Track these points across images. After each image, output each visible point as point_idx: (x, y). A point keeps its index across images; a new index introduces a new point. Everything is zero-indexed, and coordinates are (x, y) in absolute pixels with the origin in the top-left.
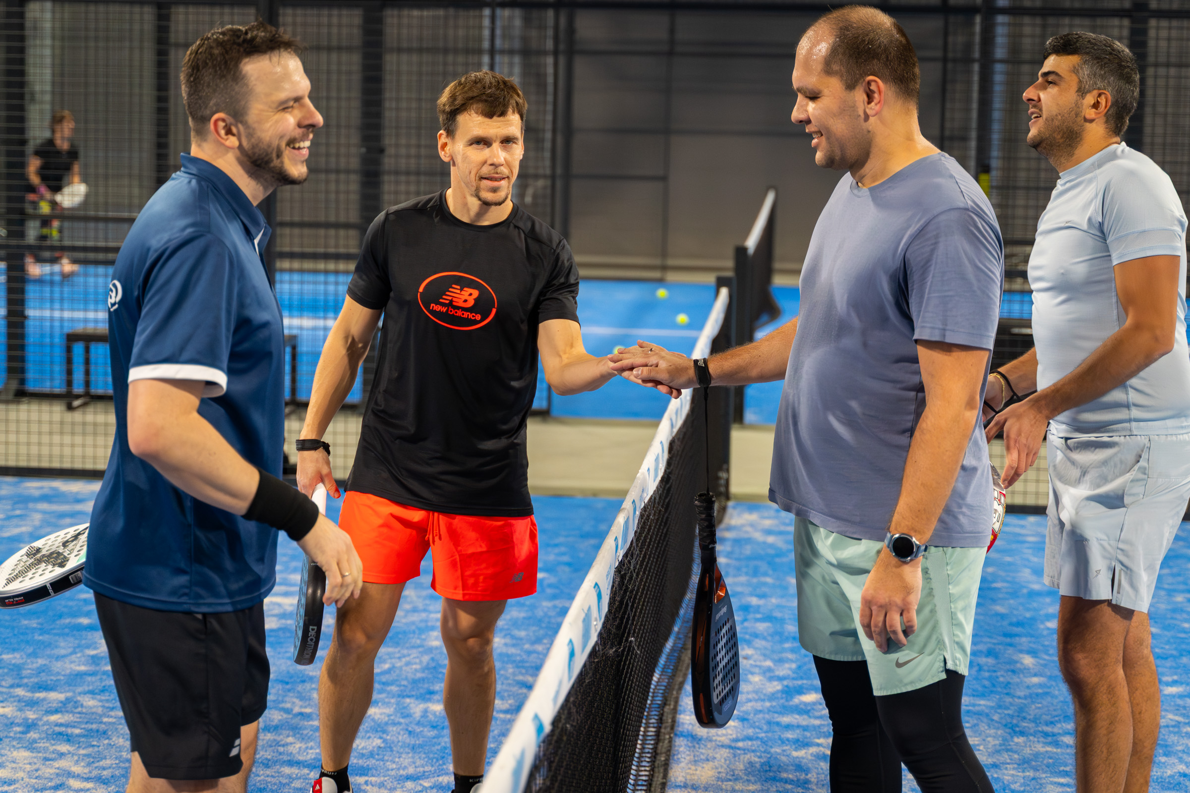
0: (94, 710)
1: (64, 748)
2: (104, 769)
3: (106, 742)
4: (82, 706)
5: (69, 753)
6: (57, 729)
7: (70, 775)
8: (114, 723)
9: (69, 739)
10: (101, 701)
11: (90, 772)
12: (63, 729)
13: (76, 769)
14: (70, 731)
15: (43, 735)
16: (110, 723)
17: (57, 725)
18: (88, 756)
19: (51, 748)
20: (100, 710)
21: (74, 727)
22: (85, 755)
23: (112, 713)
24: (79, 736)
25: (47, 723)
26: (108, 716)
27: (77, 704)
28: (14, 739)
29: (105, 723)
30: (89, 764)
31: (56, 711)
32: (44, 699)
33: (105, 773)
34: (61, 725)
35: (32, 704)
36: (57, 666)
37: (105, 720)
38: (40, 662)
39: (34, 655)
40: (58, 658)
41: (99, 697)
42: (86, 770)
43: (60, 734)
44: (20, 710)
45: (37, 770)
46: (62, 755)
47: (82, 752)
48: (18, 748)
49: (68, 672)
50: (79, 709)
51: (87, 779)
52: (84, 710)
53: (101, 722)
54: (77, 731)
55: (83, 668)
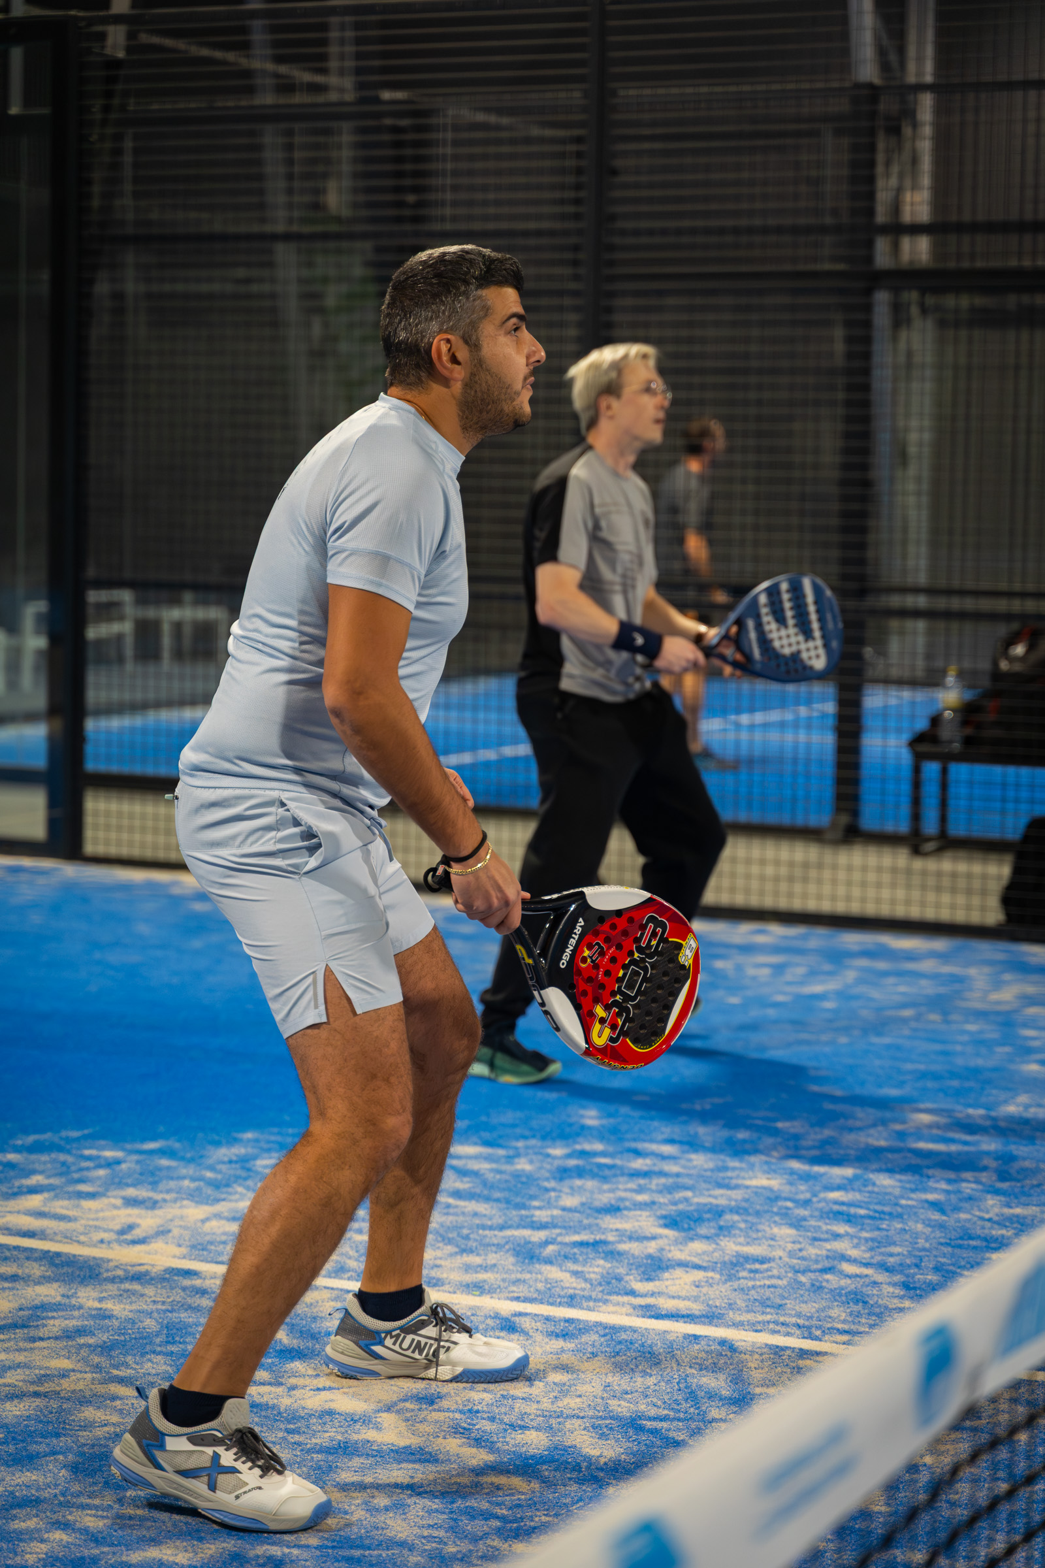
0: (890, 1190)
1: (841, 1228)
2: (891, 1255)
3: (899, 1226)
4: (874, 1184)
5: (847, 1234)
6: (836, 1208)
7: (844, 1258)
8: (913, 1207)
9: (849, 1219)
10: (900, 1181)
11: (872, 1257)
12: (844, 1208)
13: (854, 1253)
14: (853, 1210)
15: (817, 1213)
16: (909, 1206)
17: (836, 1202)
18: (872, 1240)
19: (824, 1228)
20: (897, 1192)
21: (861, 1207)
22: (866, 1240)
23: (913, 1196)
24: (862, 1217)
25: (825, 1200)
26: (909, 1199)
27: (867, 1182)
28: (777, 1214)
29: (901, 1206)
30: (871, 1249)
31: (839, 1188)
32: (822, 1175)
33: (892, 1260)
34: (843, 1203)
35: (806, 1177)
36: (849, 1138)
37: (903, 1202)
38: (827, 1133)
39: (821, 1124)
40: (851, 1130)
41: (898, 1176)
42: (867, 1255)
43: (839, 1213)
44: (791, 1183)
45: (800, 1250)
46: (837, 1236)
47: (865, 1235)
48: (781, 1224)
49: (862, 1146)
50: (870, 1188)
51: (867, 1265)
52: (876, 1189)
53: (897, 1204)
54: (862, 1212)
55: (883, 1143)
